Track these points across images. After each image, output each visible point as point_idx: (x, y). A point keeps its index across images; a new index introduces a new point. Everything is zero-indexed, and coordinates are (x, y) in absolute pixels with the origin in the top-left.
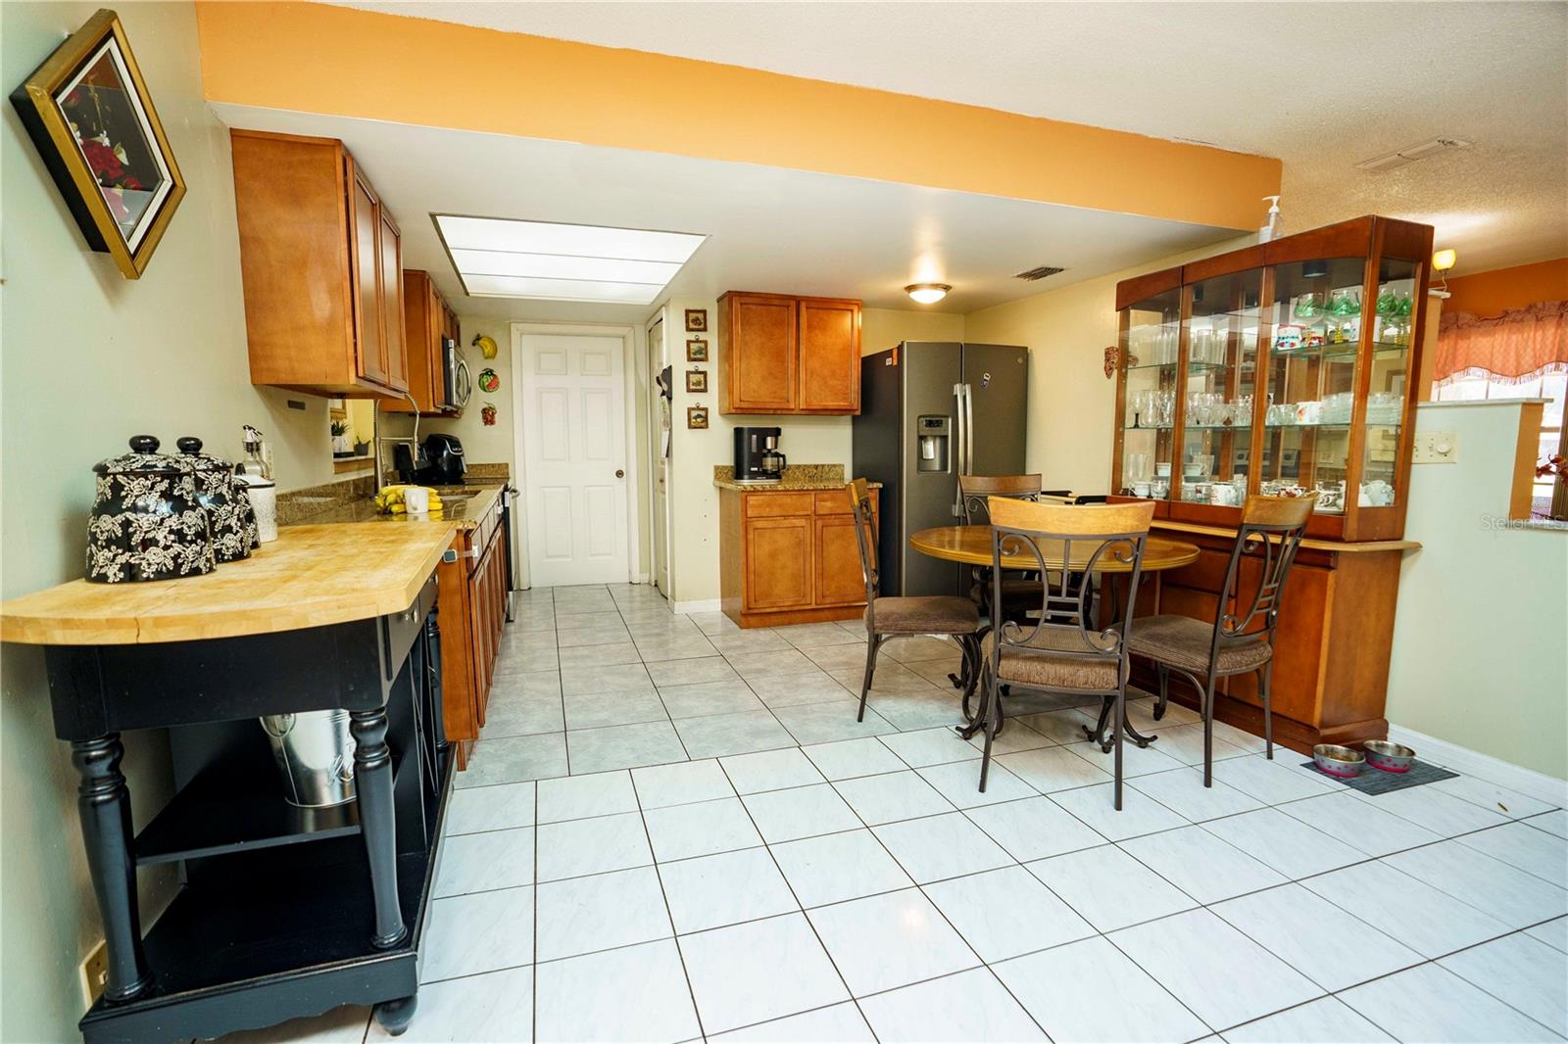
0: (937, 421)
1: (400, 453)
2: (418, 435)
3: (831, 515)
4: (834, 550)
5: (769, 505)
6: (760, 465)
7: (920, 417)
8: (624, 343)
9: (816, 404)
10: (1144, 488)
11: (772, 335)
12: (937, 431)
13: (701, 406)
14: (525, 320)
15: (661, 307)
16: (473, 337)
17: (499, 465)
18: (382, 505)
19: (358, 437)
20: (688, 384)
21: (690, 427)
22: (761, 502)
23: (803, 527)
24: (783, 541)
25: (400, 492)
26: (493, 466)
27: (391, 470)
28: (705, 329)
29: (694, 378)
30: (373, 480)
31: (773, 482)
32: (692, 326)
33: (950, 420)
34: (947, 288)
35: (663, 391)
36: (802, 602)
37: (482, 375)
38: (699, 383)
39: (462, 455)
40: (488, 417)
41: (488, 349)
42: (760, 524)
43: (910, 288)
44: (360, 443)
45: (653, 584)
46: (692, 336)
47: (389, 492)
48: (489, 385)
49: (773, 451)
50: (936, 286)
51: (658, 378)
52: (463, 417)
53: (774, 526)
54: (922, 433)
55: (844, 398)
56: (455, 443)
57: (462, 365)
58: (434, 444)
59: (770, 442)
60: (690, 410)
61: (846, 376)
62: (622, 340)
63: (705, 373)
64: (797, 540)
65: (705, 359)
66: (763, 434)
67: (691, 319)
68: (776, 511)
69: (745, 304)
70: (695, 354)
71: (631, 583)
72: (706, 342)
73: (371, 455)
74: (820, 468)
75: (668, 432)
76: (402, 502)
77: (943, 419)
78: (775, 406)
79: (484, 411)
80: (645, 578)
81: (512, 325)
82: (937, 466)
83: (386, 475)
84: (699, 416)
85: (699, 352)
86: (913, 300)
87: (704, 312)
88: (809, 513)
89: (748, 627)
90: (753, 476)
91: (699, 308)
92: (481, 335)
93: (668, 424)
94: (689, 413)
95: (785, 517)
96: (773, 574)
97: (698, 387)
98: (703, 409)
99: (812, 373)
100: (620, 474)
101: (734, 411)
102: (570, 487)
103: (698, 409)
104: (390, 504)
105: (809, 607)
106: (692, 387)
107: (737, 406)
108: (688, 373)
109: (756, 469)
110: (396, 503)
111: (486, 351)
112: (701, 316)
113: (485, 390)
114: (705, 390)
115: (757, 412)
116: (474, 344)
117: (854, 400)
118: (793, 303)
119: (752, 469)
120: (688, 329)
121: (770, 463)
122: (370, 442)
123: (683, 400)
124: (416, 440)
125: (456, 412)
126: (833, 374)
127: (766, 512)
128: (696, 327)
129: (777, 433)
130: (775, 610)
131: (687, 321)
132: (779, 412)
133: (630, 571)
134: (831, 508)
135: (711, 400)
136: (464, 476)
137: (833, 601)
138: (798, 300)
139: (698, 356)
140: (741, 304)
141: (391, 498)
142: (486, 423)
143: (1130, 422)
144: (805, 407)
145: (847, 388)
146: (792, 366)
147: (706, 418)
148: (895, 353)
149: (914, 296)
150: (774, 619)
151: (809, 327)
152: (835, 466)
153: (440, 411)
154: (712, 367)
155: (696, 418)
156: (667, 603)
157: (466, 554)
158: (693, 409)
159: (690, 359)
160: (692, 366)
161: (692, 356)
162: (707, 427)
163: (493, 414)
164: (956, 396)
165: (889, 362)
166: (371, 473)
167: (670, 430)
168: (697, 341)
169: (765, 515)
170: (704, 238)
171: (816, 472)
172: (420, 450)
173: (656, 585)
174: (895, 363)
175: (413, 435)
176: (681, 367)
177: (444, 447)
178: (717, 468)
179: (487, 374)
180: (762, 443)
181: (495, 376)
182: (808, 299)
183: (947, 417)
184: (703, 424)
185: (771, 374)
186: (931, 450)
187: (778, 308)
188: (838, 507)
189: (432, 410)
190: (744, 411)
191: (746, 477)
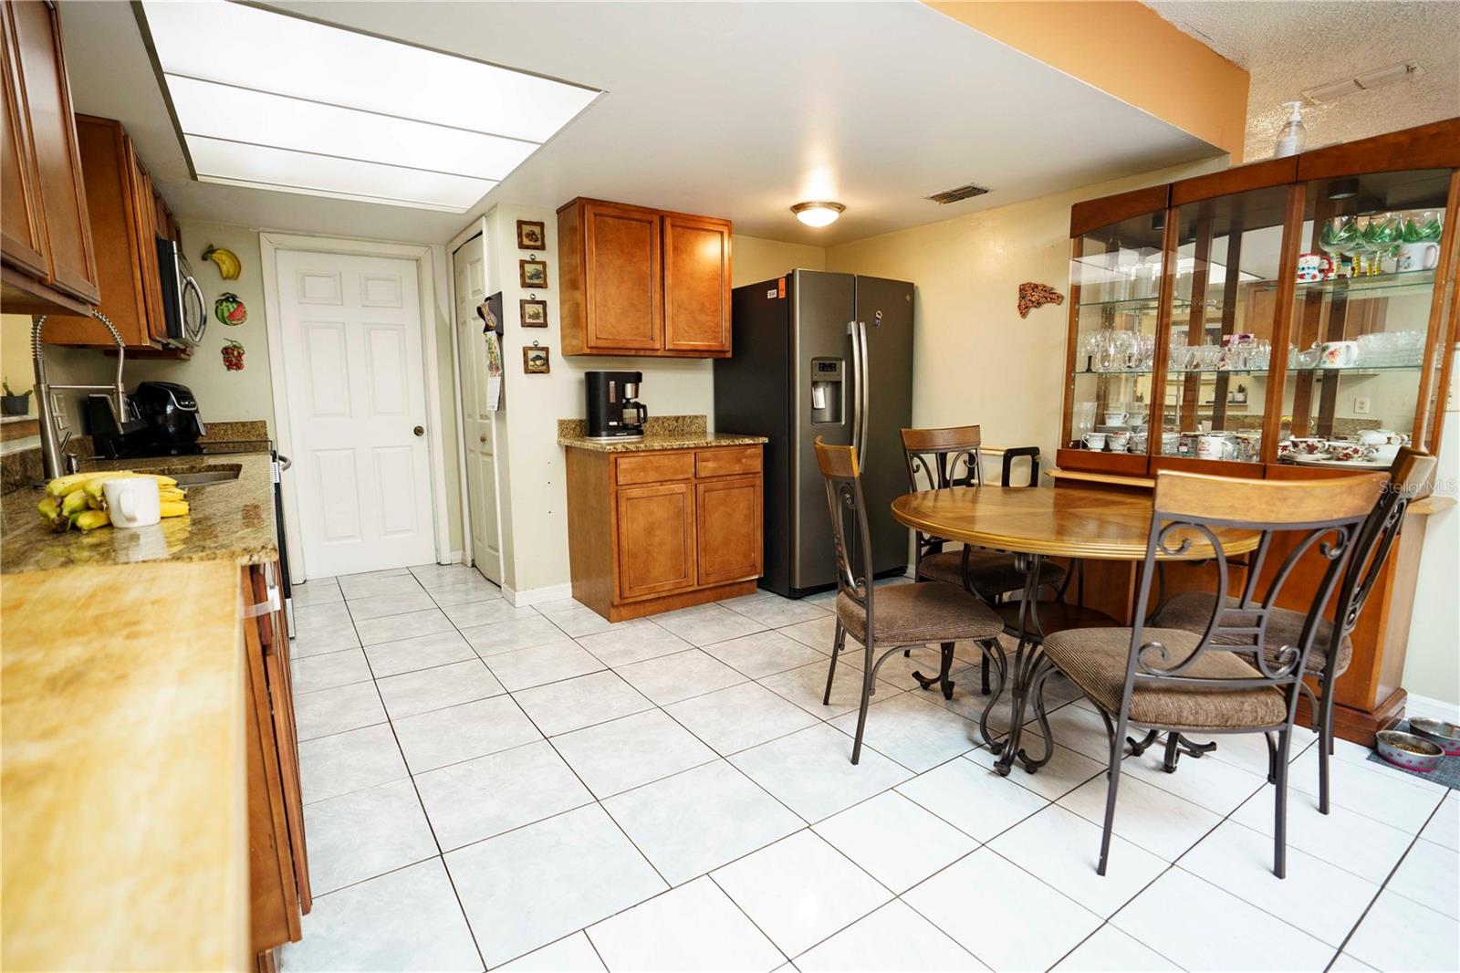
0: (831, 365)
1: (93, 411)
2: (122, 382)
3: (714, 477)
4: (716, 520)
5: (644, 469)
6: (620, 418)
7: (814, 359)
8: (419, 267)
9: (685, 344)
10: (1100, 440)
11: (633, 257)
12: (831, 376)
13: (541, 345)
14: (280, 231)
15: (481, 216)
16: (202, 248)
17: (253, 423)
18: (53, 515)
19: (5, 386)
20: (522, 316)
21: (527, 371)
22: (634, 466)
23: (683, 494)
24: (660, 511)
25: (95, 489)
26: (244, 424)
27: (77, 435)
28: (542, 247)
29: (530, 309)
30: (41, 455)
31: (634, 438)
32: (526, 242)
33: (844, 363)
34: (841, 208)
35: (487, 325)
36: (684, 584)
37: (219, 302)
38: (536, 316)
39: (197, 411)
40: (233, 358)
41: (227, 266)
42: (635, 492)
43: (798, 208)
44: (10, 394)
45: (470, 564)
46: (526, 255)
47: (70, 486)
48: (231, 315)
49: (632, 401)
50: (830, 205)
51: (479, 310)
52: (193, 358)
53: (650, 493)
54: (816, 378)
55: (715, 337)
56: (184, 395)
57: (189, 283)
58: (150, 396)
59: (629, 388)
60: (525, 351)
61: (717, 310)
62: (415, 263)
63: (543, 303)
64: (676, 510)
65: (543, 286)
66: (622, 379)
67: (524, 233)
68: (652, 476)
69: (601, 215)
70: (531, 278)
71: (439, 563)
72: (544, 264)
73: (33, 414)
74: (680, 420)
75: (499, 379)
76: (102, 509)
77: (837, 362)
78: (637, 345)
79: (226, 351)
80: (457, 557)
81: (262, 235)
82: (827, 417)
83: (64, 447)
84: (538, 358)
85: (537, 275)
86: (801, 224)
87: (541, 225)
88: (690, 476)
89: (620, 620)
90: (612, 432)
91: (534, 219)
92: (215, 247)
93: (497, 366)
94: (525, 354)
95: (662, 482)
96: (649, 553)
97: (536, 321)
98: (542, 349)
99: (680, 306)
100: (418, 431)
101: (588, 351)
102: (353, 449)
103: (536, 348)
104: (73, 512)
105: (690, 589)
106: (528, 321)
107: (593, 344)
108: (523, 303)
109: (615, 423)
110: (87, 508)
111: (224, 268)
112: (537, 230)
113: (226, 323)
114: (544, 325)
115: (616, 352)
116: (204, 259)
117: (725, 340)
118: (656, 219)
119: (611, 424)
120: (522, 246)
121: (630, 414)
122: (30, 392)
123: (517, 338)
124: (121, 389)
125: (184, 351)
126: (702, 309)
127: (641, 477)
128: (532, 243)
129: (637, 378)
130: (652, 596)
131: (520, 235)
132: (642, 353)
133: (437, 550)
134: (714, 469)
135: (551, 338)
136: (200, 440)
137: (718, 578)
138: (662, 216)
139: (536, 281)
140: (595, 215)
141: (73, 501)
142: (230, 367)
143: (1081, 365)
144: (671, 347)
145: (717, 325)
146: (657, 297)
147: (547, 360)
148: (782, 284)
149: (804, 217)
150: (650, 607)
151: (675, 249)
152: (696, 417)
153: (159, 347)
154: (552, 295)
155: (534, 360)
156: (500, 591)
157: (257, 610)
158: (531, 349)
159: (525, 285)
160: (527, 294)
161: (528, 281)
162: (548, 371)
163: (240, 355)
164: (851, 335)
165: (772, 294)
166: (34, 443)
167: (502, 376)
168: (533, 262)
169: (638, 481)
170: (597, 94)
171: (678, 426)
172: (129, 404)
173: (473, 565)
174: (782, 295)
175: (114, 381)
176: (514, 294)
177: (167, 400)
178: (562, 423)
179: (227, 300)
180: (621, 391)
181: (240, 304)
182: (675, 216)
183: (841, 360)
184: (544, 367)
185: (633, 306)
186: (822, 398)
187: (639, 223)
188: (721, 467)
189: (147, 343)
190: (601, 352)
191: (604, 433)
